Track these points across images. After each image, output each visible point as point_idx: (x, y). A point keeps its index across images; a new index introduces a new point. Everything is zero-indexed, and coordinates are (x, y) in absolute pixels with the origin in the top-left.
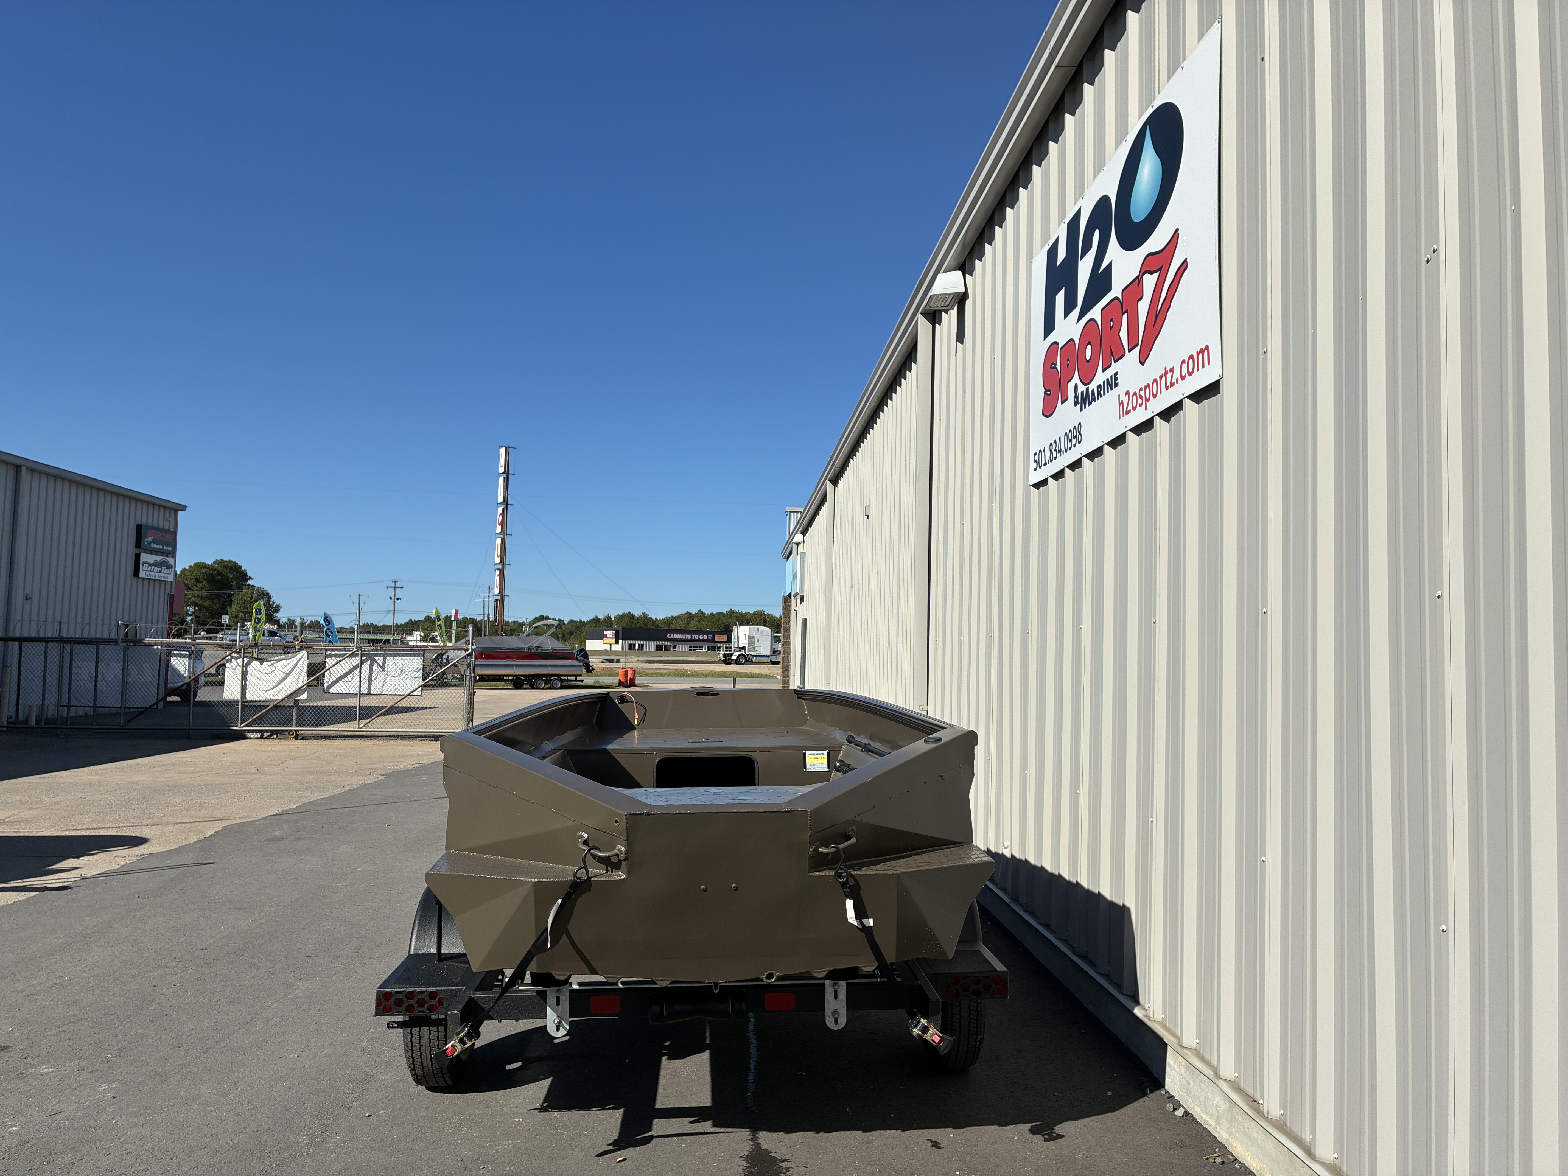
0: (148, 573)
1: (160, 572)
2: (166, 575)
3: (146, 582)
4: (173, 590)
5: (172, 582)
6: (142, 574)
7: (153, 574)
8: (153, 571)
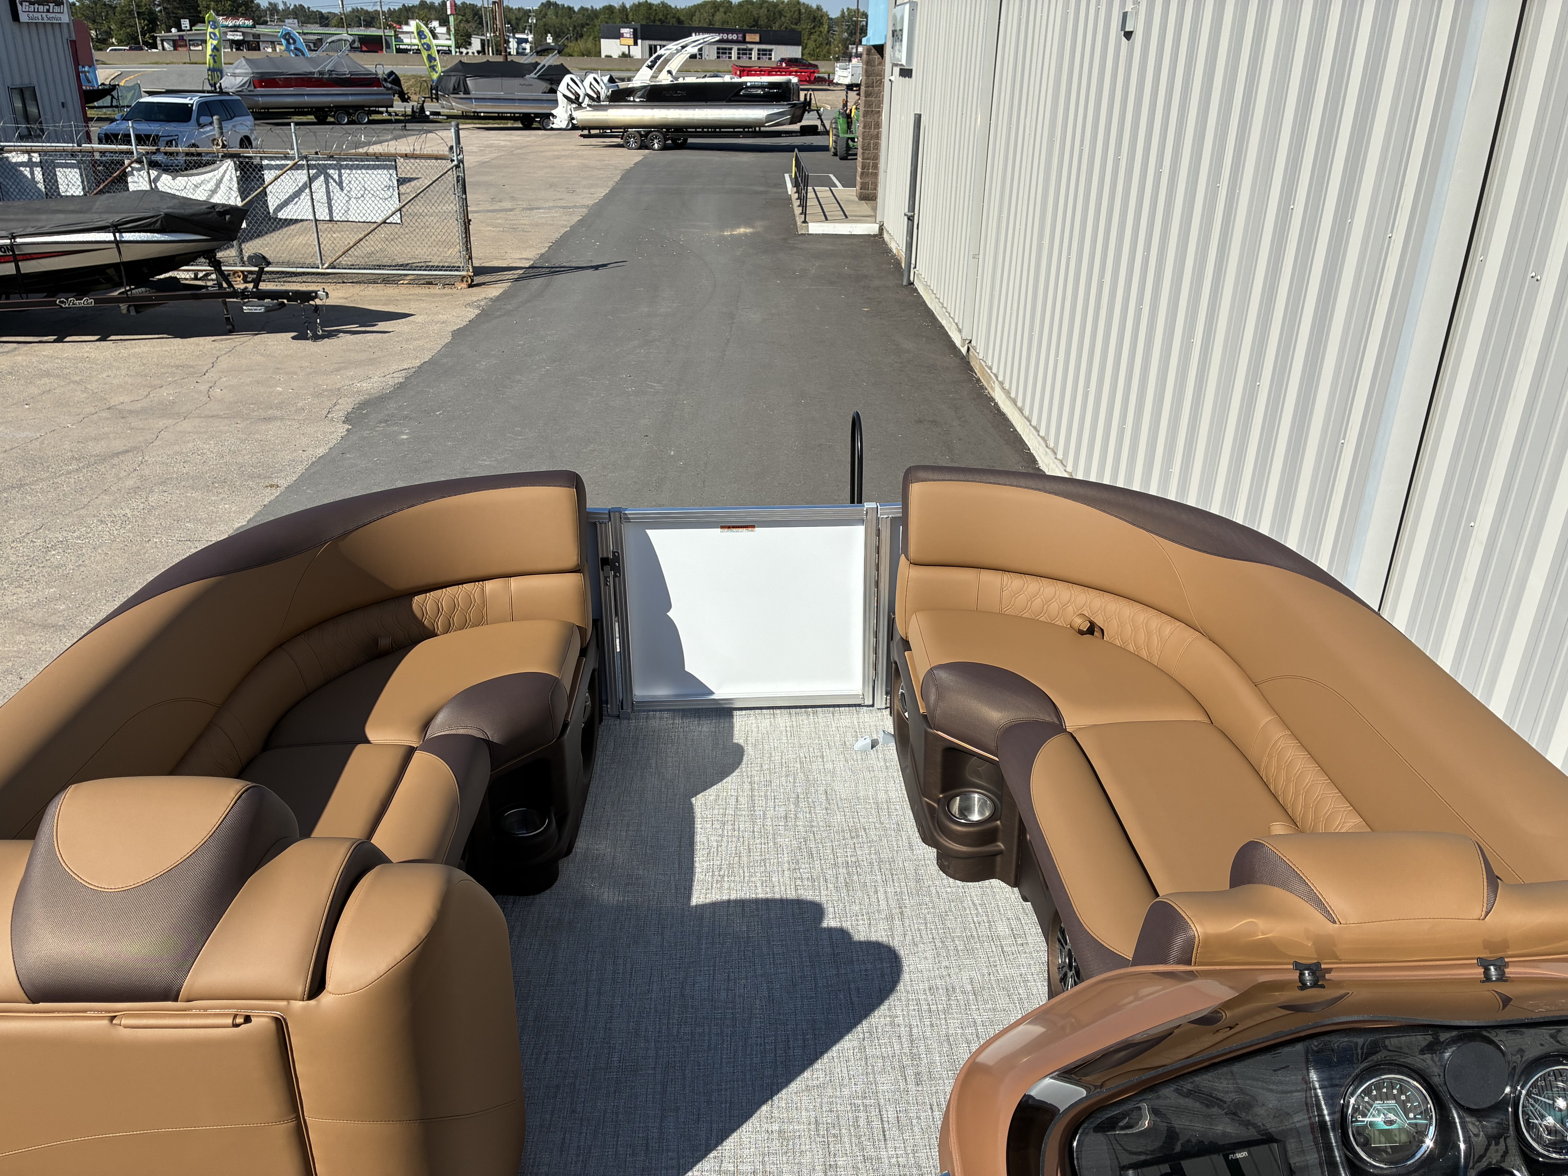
0: (31, 15)
1: (48, 11)
2: (58, 15)
3: (33, 28)
4: (73, 34)
5: (68, 24)
6: (23, 17)
7: (39, 15)
8: (38, 12)
